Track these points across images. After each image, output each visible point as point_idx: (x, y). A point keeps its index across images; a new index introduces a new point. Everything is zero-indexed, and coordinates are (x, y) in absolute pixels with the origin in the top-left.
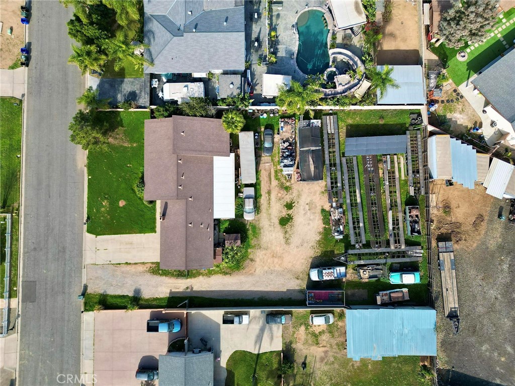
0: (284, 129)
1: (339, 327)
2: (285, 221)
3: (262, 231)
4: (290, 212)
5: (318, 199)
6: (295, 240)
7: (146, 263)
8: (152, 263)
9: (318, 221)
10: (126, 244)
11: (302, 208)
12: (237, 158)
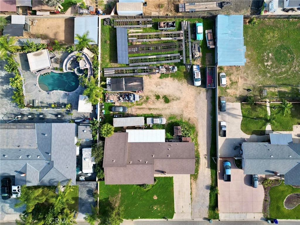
0: (112, 100)
1: (227, 70)
2: (167, 100)
3: (172, 114)
4: (161, 97)
5: (153, 80)
6: (178, 94)
7: (191, 182)
8: (191, 179)
9: (167, 81)
10: (179, 194)
11: (159, 90)
12: (129, 128)
